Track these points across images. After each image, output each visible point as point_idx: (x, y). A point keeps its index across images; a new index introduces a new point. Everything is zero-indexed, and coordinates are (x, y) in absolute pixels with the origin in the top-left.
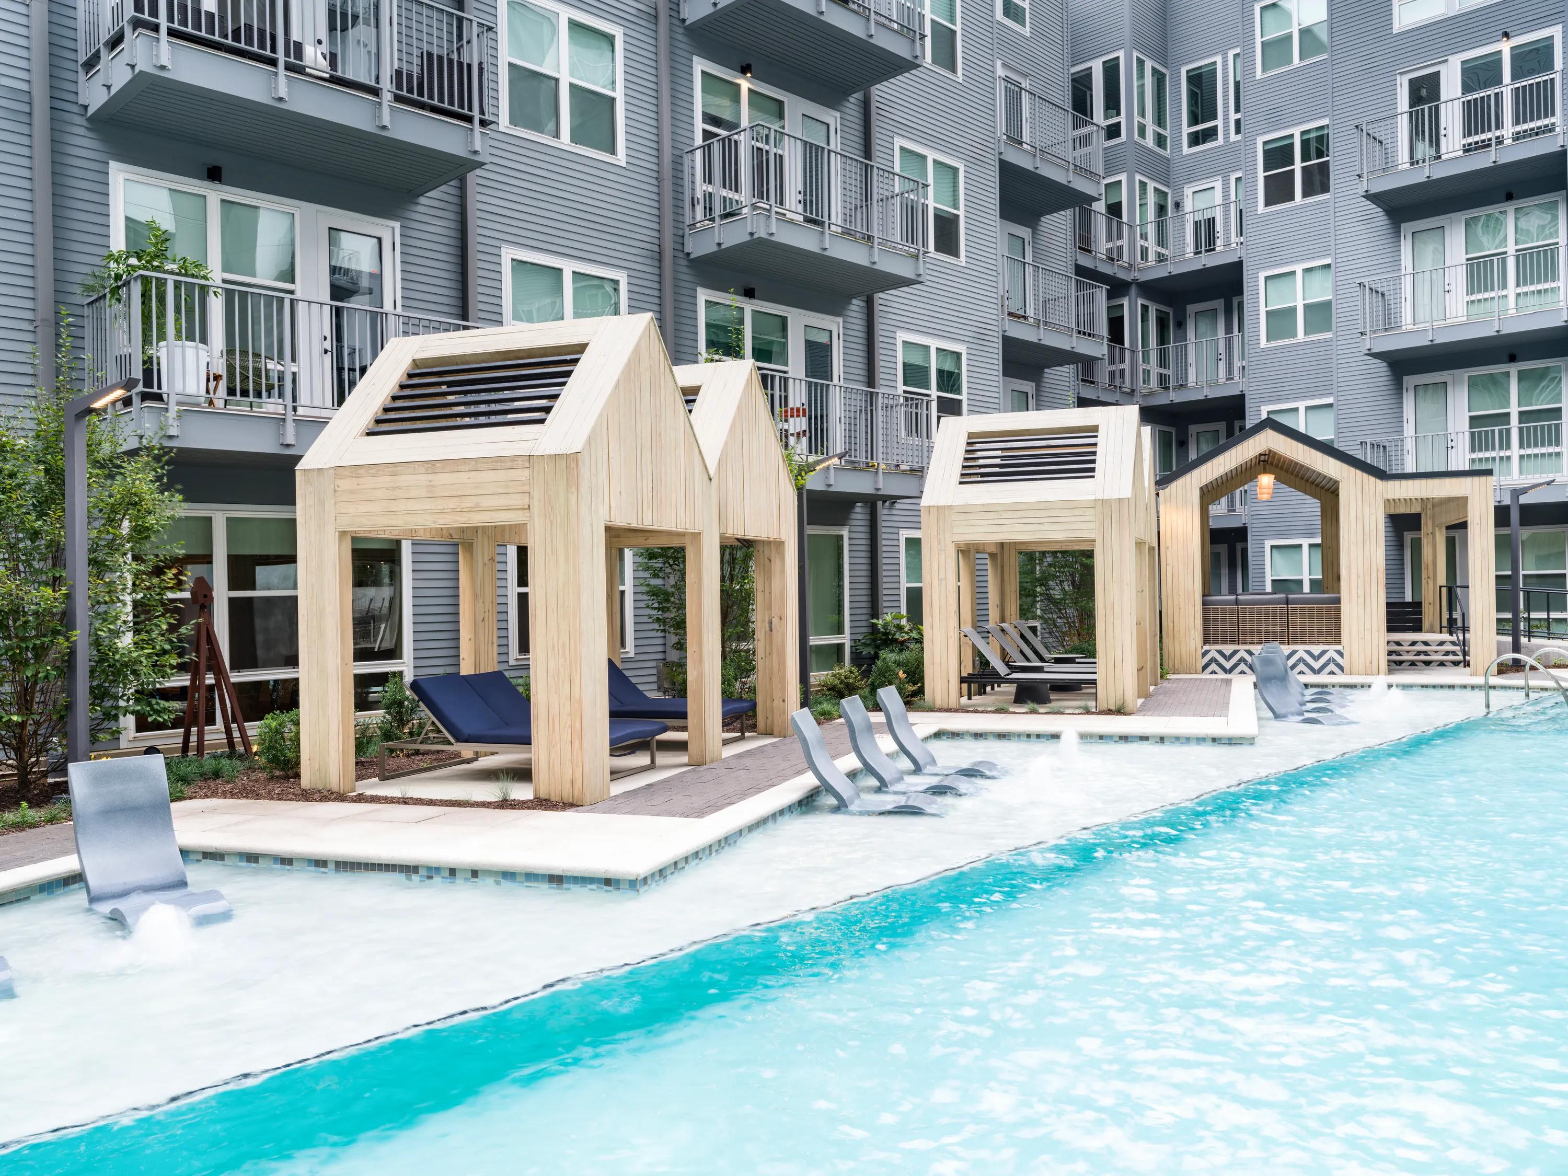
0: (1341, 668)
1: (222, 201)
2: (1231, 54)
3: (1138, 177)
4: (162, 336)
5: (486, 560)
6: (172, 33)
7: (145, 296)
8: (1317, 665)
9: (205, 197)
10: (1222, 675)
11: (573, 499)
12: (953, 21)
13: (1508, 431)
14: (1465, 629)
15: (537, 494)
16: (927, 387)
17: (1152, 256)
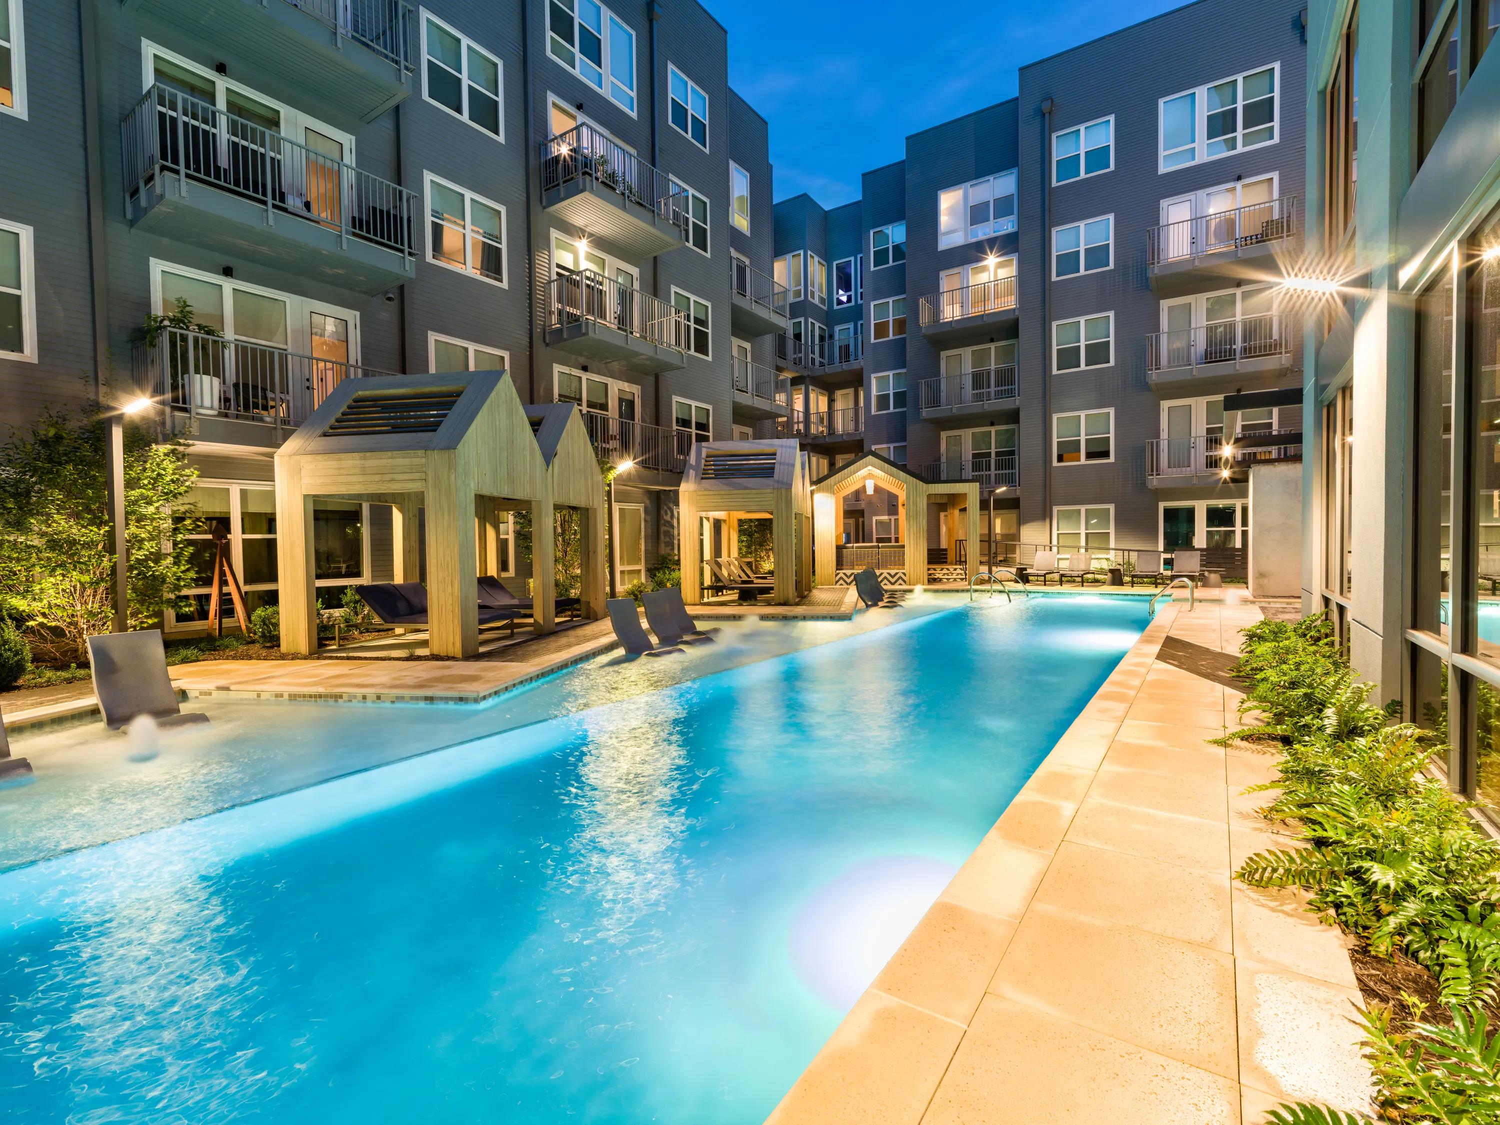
0: (905, 582)
1: (234, 289)
2: (859, 256)
3: (810, 320)
4: (185, 371)
5: (411, 516)
6: (188, 176)
7: (173, 344)
8: (893, 580)
9: (221, 286)
10: (845, 586)
11: (453, 476)
12: (705, 223)
13: (990, 461)
14: (966, 562)
15: (430, 474)
16: (691, 428)
17: (817, 363)
